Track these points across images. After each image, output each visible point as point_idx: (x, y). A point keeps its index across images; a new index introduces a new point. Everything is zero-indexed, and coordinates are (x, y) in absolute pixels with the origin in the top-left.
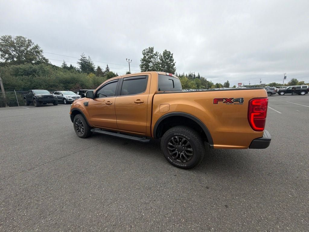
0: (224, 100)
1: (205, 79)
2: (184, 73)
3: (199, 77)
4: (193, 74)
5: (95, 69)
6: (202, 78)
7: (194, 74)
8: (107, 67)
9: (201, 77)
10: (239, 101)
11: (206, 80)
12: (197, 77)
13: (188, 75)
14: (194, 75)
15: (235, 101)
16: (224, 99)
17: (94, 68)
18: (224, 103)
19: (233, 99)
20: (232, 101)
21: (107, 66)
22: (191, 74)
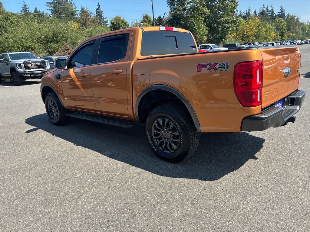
0: (208, 66)
1: (296, 18)
2: (249, 10)
3: (282, 15)
4: (269, 9)
5: (78, 12)
6: (288, 16)
7: (271, 9)
8: (98, 7)
9: (286, 15)
10: (224, 67)
11: (298, 21)
12: (277, 15)
13: (258, 12)
14: (272, 12)
15: (219, 67)
16: (208, 64)
17: (76, 11)
18: (207, 70)
19: (218, 65)
20: (216, 66)
21: (99, 5)
22: (265, 9)
